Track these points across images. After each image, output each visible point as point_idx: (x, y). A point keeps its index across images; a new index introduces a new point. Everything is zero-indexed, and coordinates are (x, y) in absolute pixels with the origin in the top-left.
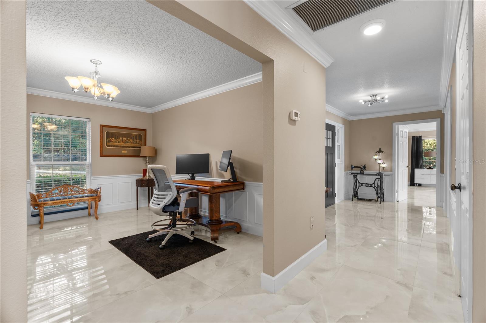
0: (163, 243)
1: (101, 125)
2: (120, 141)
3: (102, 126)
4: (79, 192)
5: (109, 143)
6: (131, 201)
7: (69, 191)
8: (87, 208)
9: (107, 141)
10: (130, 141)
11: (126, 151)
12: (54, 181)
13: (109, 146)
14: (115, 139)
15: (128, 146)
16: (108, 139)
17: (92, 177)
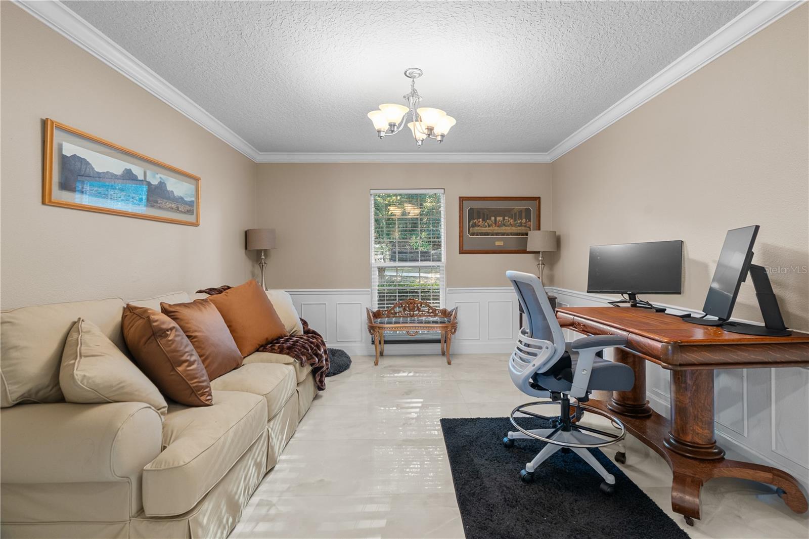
0: (530, 466)
1: (460, 198)
2: (491, 224)
3: (462, 199)
4: (428, 312)
5: (474, 228)
6: (511, 338)
7: (416, 309)
8: (438, 341)
9: (470, 225)
10: (509, 223)
11: (502, 242)
12: (399, 293)
13: (473, 234)
14: (483, 220)
15: (505, 232)
16: (472, 221)
17: (448, 289)
